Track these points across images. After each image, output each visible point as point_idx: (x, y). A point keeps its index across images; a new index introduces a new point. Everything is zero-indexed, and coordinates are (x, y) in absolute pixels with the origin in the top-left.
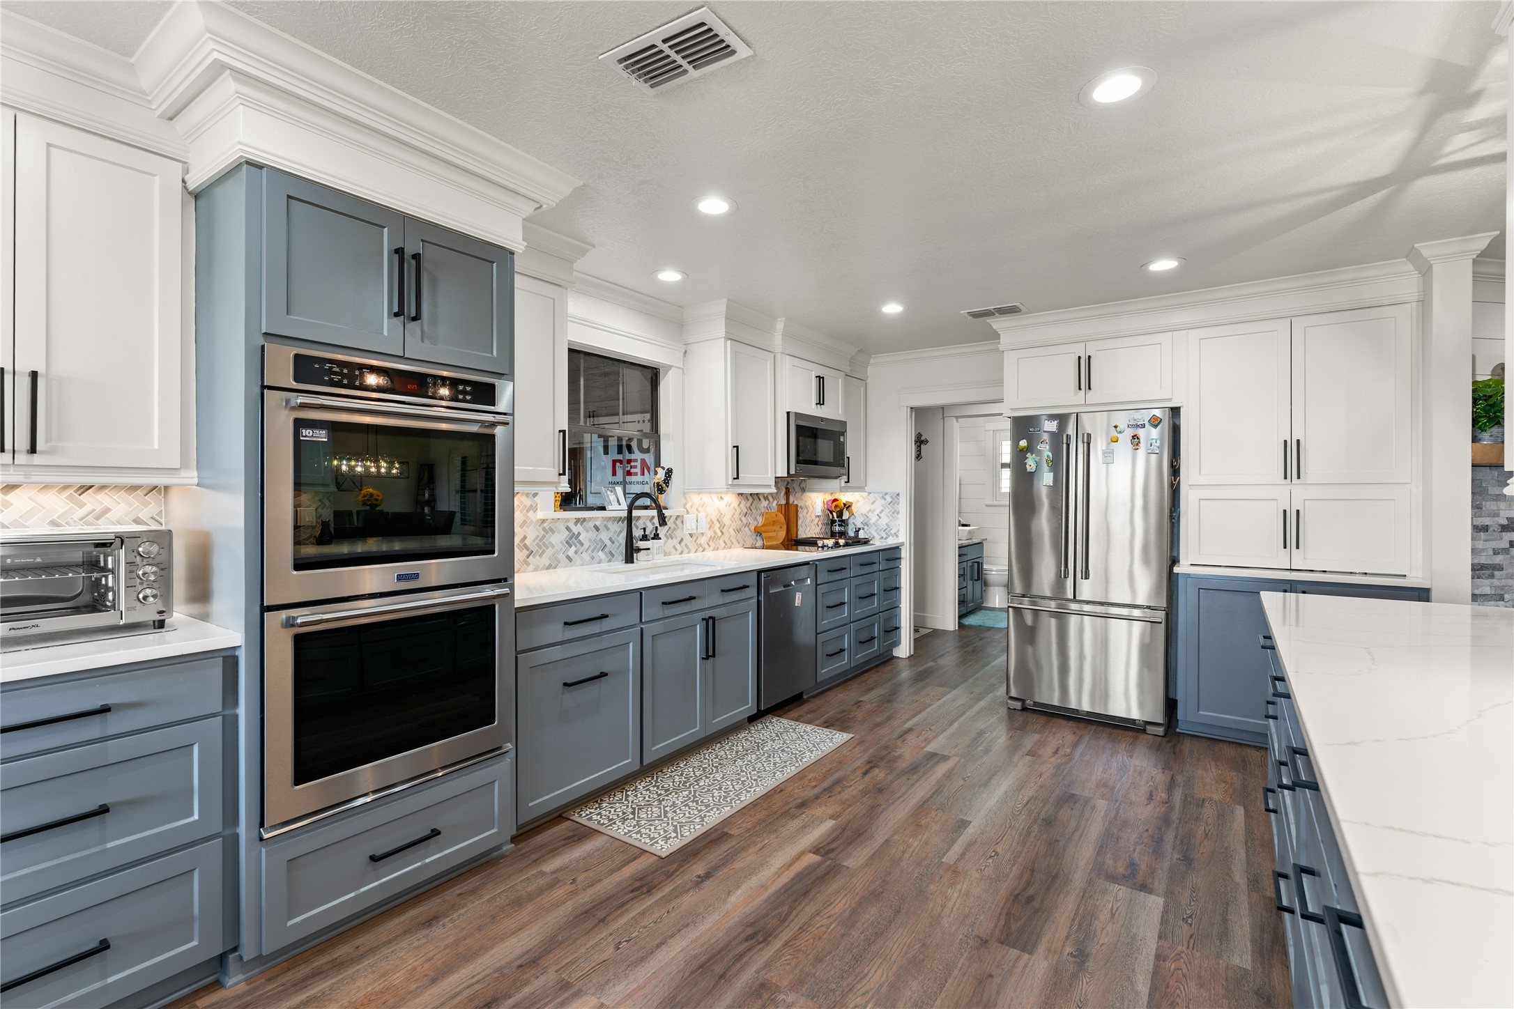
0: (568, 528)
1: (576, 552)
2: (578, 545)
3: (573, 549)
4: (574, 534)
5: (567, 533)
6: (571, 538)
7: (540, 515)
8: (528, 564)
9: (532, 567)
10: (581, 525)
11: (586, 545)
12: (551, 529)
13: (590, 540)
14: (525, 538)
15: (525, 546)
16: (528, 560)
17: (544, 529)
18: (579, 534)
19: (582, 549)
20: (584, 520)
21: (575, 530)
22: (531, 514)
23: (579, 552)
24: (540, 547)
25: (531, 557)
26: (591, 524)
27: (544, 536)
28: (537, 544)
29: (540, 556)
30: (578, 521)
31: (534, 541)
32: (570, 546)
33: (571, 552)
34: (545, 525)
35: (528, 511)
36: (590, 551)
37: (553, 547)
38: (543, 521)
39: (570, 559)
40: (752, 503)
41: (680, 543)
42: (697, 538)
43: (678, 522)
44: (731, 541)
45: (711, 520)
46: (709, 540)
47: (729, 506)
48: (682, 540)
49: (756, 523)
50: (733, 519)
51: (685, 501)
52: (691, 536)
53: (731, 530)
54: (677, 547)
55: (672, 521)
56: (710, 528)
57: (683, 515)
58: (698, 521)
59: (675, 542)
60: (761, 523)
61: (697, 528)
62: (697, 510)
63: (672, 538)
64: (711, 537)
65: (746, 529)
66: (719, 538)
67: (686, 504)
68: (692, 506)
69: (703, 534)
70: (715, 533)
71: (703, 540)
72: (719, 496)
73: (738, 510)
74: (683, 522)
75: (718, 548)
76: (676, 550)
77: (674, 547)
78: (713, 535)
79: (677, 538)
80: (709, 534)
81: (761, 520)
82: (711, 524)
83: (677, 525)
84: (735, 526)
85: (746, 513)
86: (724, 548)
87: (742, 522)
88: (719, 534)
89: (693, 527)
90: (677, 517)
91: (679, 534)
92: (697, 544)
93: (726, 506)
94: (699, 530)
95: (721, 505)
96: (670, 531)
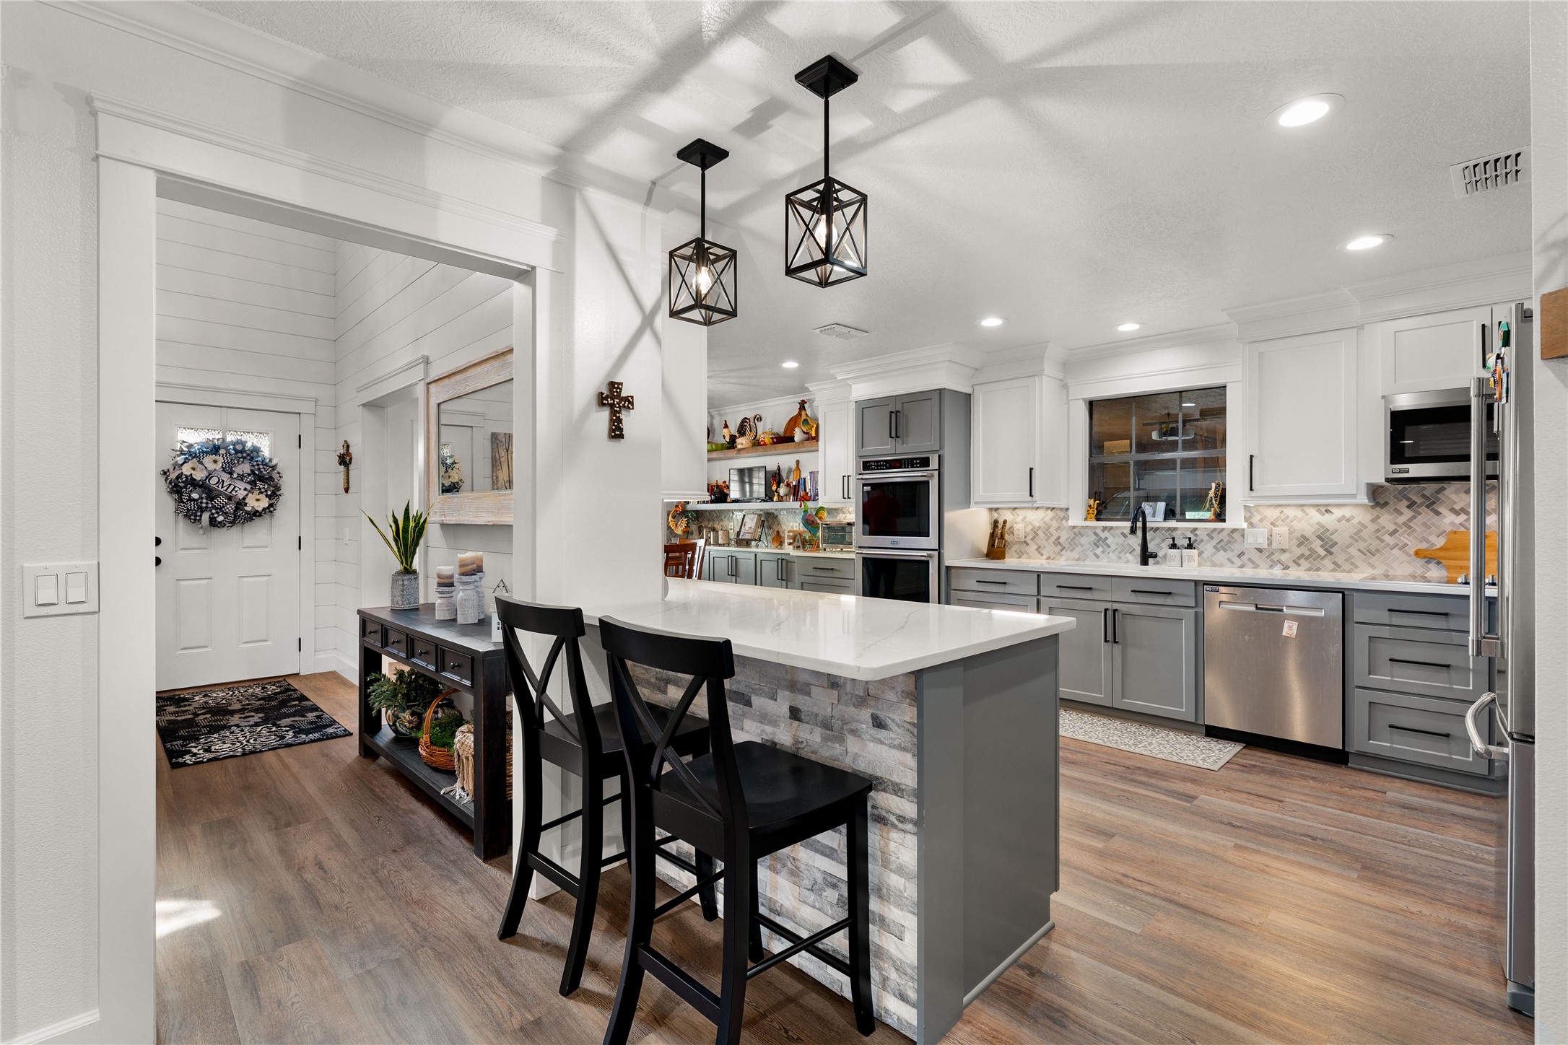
0: (1095, 534)
1: (1103, 552)
2: (1105, 547)
3: (1101, 549)
4: (1101, 538)
5: (1095, 537)
6: (1098, 541)
7: (1071, 523)
8: (1062, 556)
9: (1064, 558)
10: (1108, 531)
11: (1113, 547)
12: (1080, 533)
13: (1117, 544)
14: (1059, 538)
15: (1059, 543)
16: (1062, 553)
17: (1074, 533)
18: (1106, 538)
19: (1109, 550)
20: (1112, 528)
21: (1103, 535)
22: (1064, 522)
23: (1106, 552)
24: (1071, 545)
25: (1064, 551)
26: (1119, 532)
27: (1074, 538)
28: (1069, 543)
29: (1071, 551)
30: (1105, 529)
31: (1066, 540)
32: (1098, 547)
33: (1099, 551)
34: (1075, 530)
35: (1062, 520)
36: (1117, 552)
37: (1082, 546)
38: (1074, 527)
39: (1097, 557)
40: (1413, 518)
41: (1239, 556)
42: (1272, 554)
43: (1236, 535)
44: (1352, 564)
45: (1303, 536)
46: (1299, 558)
47: (1348, 520)
48: (1242, 554)
49: (1424, 546)
50: (1356, 537)
51: (1248, 515)
52: (1260, 550)
53: (1353, 551)
54: (1234, 560)
55: (1224, 533)
56: (1300, 545)
57: (1244, 529)
58: (1271, 536)
59: (1229, 554)
60: (1439, 546)
61: (1270, 544)
62: (1272, 524)
63: (1225, 551)
64: (1302, 555)
65: (1396, 551)
66: (1323, 558)
67: (1251, 517)
68: (1261, 520)
69: (1284, 551)
70: (1312, 551)
71: (1284, 557)
72: (1323, 510)
73: (1372, 527)
74: (1243, 536)
75: (1318, 569)
76: (1232, 563)
77: (1228, 559)
78: (1307, 553)
79: (1233, 551)
80: (1298, 551)
81: (1440, 542)
82: (1303, 541)
83: (1233, 538)
84: (1362, 545)
85: (1395, 531)
86: (1333, 570)
87: (1383, 541)
88: (1323, 553)
89: (1262, 542)
90: (1234, 531)
91: (1237, 548)
92: (1272, 560)
93: (1339, 521)
94: (1275, 546)
95: (1327, 520)
96: (1222, 544)
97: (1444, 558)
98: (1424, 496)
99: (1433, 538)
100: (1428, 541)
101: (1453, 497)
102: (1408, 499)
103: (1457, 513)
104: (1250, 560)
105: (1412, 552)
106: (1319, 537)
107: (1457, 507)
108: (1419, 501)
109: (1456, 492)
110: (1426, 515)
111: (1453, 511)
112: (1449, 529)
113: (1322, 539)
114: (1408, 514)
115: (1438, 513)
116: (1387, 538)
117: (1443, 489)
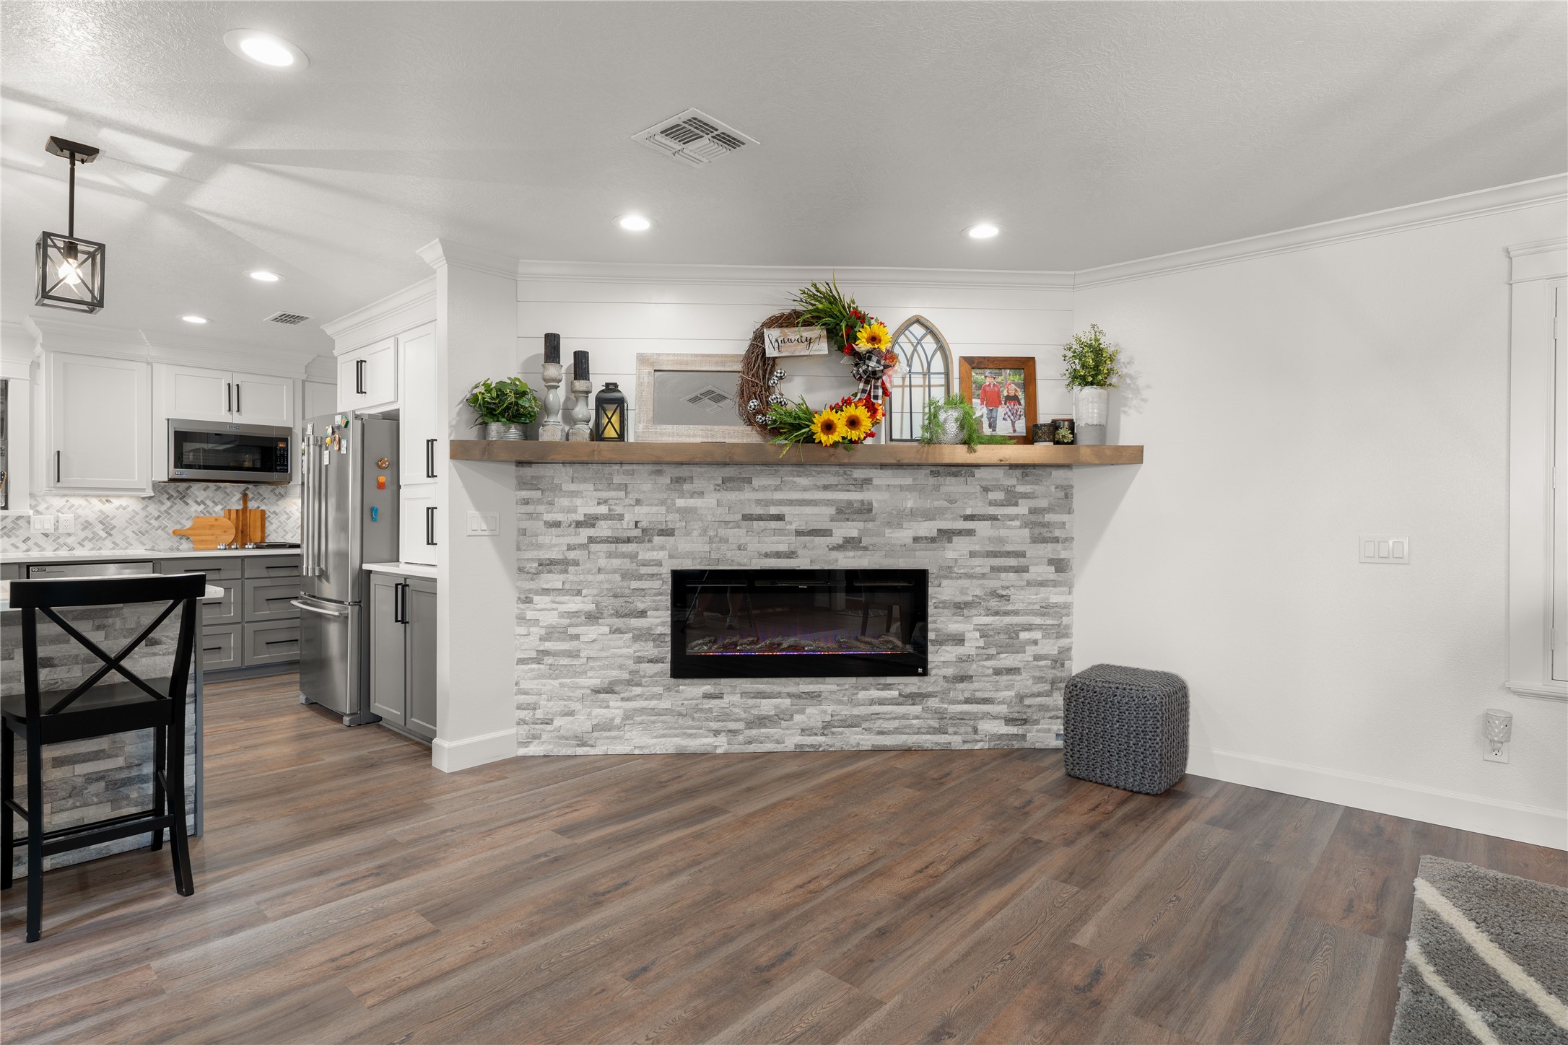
40: (171, 507)
41: (24, 541)
42: (59, 538)
43: (21, 522)
44: (128, 542)
45: (87, 522)
46: (83, 540)
47: (124, 508)
48: (26, 540)
49: (178, 527)
50: (131, 521)
51: (34, 503)
52: (46, 535)
53: (128, 532)
54: (18, 545)
55: (8, 520)
56: (84, 529)
57: (30, 517)
58: (58, 522)
59: (13, 540)
60: (188, 526)
61: (56, 529)
62: (58, 511)
63: (9, 537)
64: (86, 538)
65: (160, 532)
66: (104, 539)
67: (36, 505)
68: (47, 508)
69: (69, 535)
70: (95, 534)
71: (70, 540)
72: (104, 500)
73: (143, 514)
74: (29, 522)
75: (100, 549)
76: (17, 547)
77: (13, 545)
78: (91, 536)
79: (17, 537)
80: (82, 535)
81: (188, 524)
82: (87, 525)
83: (18, 524)
84: (135, 528)
85: (159, 517)
86: (113, 548)
87: (150, 524)
88: (103, 534)
89: (49, 527)
90: (19, 518)
91: (23, 534)
92: (58, 543)
93: (117, 509)
94: (60, 531)
95: (108, 508)
96: (5, 530)
97: (191, 535)
98: (178, 491)
99: (184, 522)
100: (181, 524)
101: (196, 493)
102: (168, 493)
103: (199, 504)
104: (36, 544)
105: (171, 531)
106: (101, 522)
107: (199, 500)
108: (175, 495)
109: (198, 490)
110: (180, 505)
111: (196, 502)
112: (194, 515)
113: (103, 524)
114: (168, 504)
115: (187, 504)
116: (153, 522)
117: (190, 487)
